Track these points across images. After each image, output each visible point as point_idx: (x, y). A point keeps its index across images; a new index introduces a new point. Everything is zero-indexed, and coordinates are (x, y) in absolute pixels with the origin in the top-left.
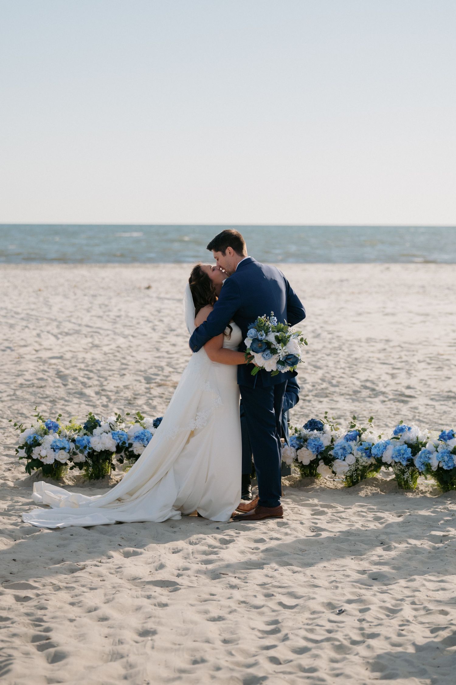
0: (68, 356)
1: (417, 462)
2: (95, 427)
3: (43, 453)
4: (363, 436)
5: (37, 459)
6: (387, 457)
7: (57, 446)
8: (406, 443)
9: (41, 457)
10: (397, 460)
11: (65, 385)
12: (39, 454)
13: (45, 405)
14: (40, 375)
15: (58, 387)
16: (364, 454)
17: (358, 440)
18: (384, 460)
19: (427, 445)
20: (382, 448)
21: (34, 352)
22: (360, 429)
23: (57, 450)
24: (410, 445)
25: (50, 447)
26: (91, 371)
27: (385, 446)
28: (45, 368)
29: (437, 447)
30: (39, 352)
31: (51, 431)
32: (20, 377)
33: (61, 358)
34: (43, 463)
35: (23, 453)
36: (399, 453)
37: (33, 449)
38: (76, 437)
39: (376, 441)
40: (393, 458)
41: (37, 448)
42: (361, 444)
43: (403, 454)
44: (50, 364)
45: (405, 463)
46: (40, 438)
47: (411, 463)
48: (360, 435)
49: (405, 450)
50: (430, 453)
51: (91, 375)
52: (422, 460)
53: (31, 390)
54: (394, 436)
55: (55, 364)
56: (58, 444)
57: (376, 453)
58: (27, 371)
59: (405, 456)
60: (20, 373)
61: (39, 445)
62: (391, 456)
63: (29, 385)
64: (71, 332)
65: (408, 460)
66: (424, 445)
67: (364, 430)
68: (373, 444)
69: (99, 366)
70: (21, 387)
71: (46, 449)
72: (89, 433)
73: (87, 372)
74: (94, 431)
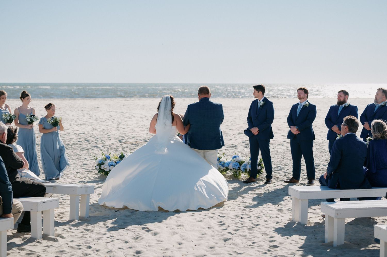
0: (86, 133)
1: (241, 168)
2: (123, 157)
3: (105, 167)
4: (221, 159)
5: (103, 169)
6: (230, 167)
7: (110, 164)
8: (237, 162)
9: (105, 169)
10: (234, 168)
11: (90, 144)
12: (104, 168)
13: (85, 151)
14: (79, 140)
15: (87, 144)
16: (222, 166)
17: (219, 161)
18: (229, 168)
19: (245, 163)
20: (228, 164)
21: (73, 132)
22: (220, 157)
23: (110, 166)
24: (239, 163)
25: (108, 165)
26: (97, 138)
27: (229, 163)
28: (80, 137)
29: (249, 163)
30: (75, 132)
31: (108, 159)
32: (72, 141)
33: (84, 133)
34: (105, 170)
35: (98, 167)
36: (235, 165)
37: (102, 165)
38: (116, 161)
39: (226, 161)
40: (233, 167)
41: (103, 165)
42: (220, 162)
43: (236, 166)
44: (81, 136)
45: (237, 169)
46: (104, 162)
47: (239, 169)
48: (220, 159)
49: (237, 164)
50: (246, 165)
51: (98, 140)
52: (244, 168)
53: (77, 145)
54: (232, 159)
55: (83, 136)
56: (111, 163)
57: (226, 165)
58: (73, 138)
59: (237, 166)
60: (71, 139)
61: (104, 164)
62: (232, 166)
63: (76, 143)
64: (82, 124)
65: (238, 168)
66: (244, 162)
67: (221, 157)
68: (225, 162)
69: (100, 136)
70: (73, 145)
71: (106, 165)
72: (121, 160)
73: (96, 139)
74: (123, 159)
